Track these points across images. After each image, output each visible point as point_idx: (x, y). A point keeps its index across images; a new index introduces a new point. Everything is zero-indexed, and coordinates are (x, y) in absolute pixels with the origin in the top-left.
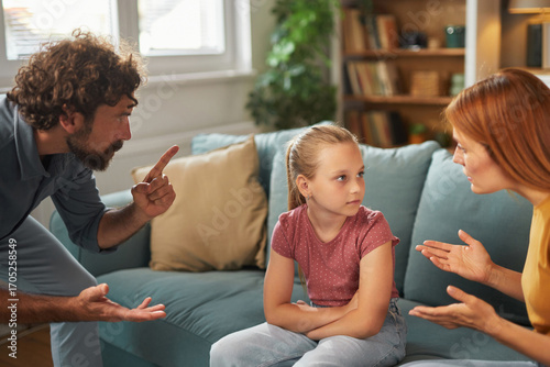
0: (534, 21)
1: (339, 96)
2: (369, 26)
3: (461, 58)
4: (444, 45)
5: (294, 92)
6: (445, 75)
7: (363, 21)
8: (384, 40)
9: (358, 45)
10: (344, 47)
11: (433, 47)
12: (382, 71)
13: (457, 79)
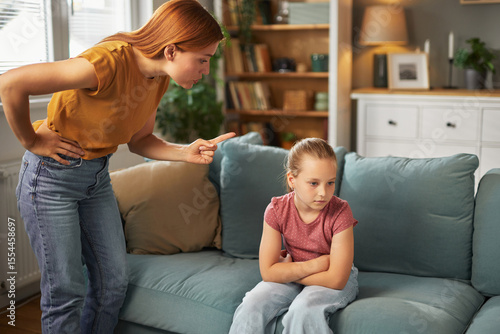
0: (378, 51)
1: (224, 109)
2: (248, 53)
3: (326, 80)
4: (309, 69)
5: (195, 108)
6: (310, 93)
7: (242, 48)
8: (261, 64)
9: (238, 69)
10: (226, 70)
11: (301, 70)
12: (259, 90)
13: (320, 96)
